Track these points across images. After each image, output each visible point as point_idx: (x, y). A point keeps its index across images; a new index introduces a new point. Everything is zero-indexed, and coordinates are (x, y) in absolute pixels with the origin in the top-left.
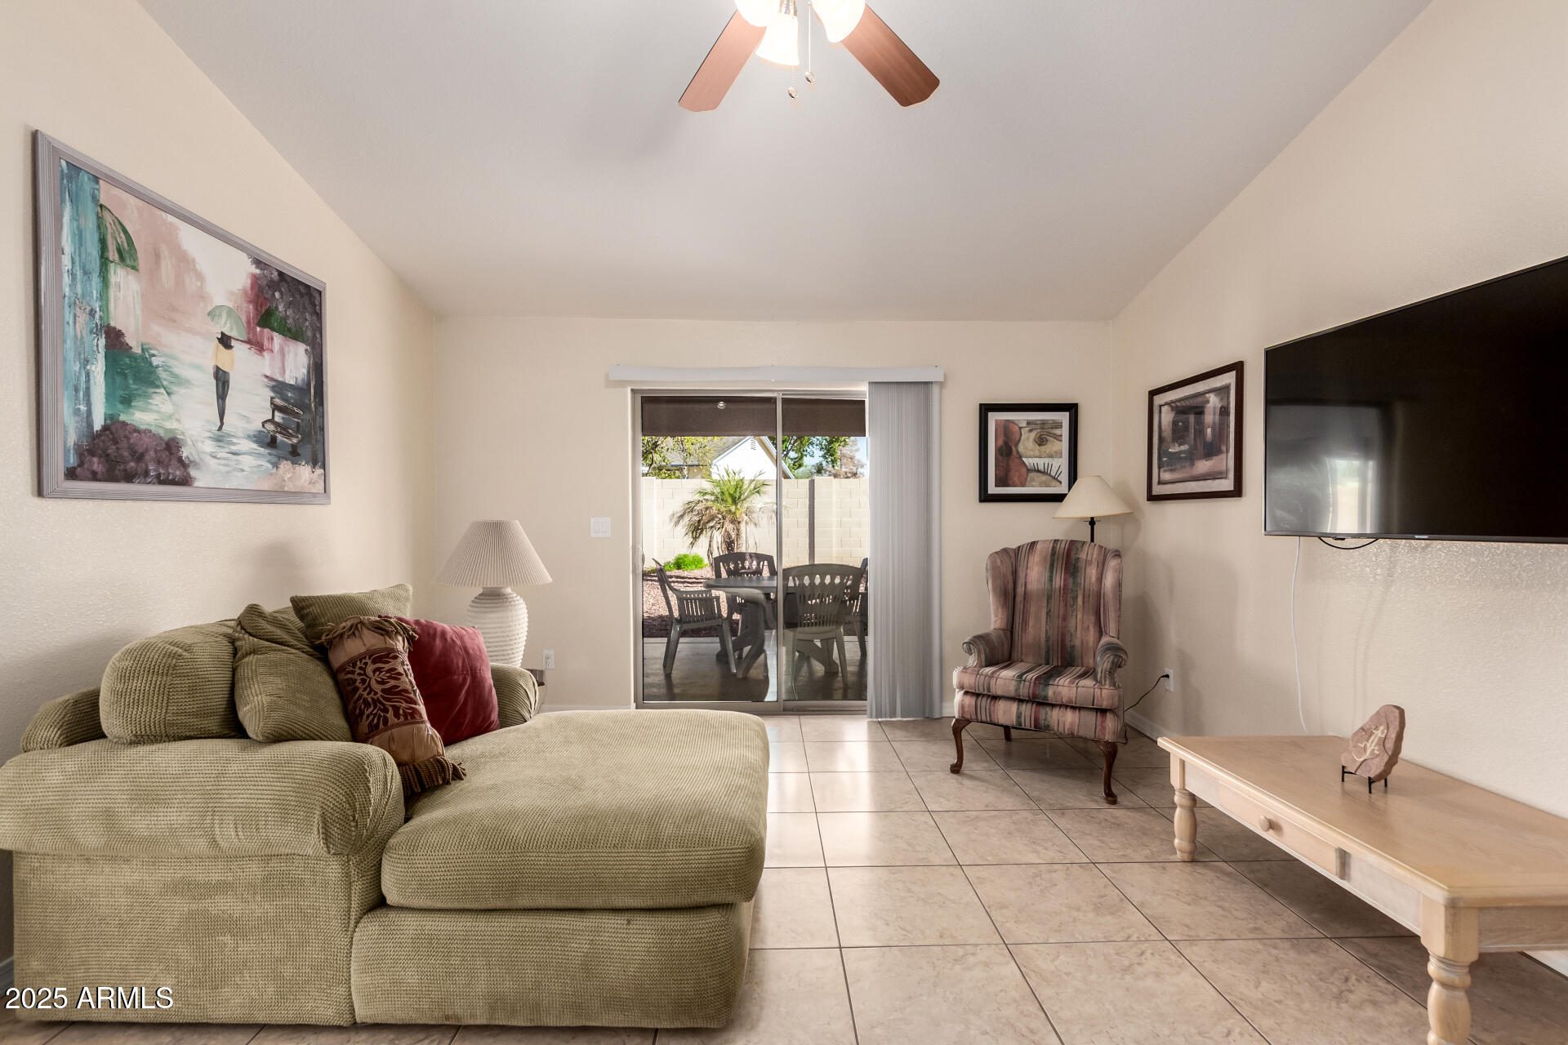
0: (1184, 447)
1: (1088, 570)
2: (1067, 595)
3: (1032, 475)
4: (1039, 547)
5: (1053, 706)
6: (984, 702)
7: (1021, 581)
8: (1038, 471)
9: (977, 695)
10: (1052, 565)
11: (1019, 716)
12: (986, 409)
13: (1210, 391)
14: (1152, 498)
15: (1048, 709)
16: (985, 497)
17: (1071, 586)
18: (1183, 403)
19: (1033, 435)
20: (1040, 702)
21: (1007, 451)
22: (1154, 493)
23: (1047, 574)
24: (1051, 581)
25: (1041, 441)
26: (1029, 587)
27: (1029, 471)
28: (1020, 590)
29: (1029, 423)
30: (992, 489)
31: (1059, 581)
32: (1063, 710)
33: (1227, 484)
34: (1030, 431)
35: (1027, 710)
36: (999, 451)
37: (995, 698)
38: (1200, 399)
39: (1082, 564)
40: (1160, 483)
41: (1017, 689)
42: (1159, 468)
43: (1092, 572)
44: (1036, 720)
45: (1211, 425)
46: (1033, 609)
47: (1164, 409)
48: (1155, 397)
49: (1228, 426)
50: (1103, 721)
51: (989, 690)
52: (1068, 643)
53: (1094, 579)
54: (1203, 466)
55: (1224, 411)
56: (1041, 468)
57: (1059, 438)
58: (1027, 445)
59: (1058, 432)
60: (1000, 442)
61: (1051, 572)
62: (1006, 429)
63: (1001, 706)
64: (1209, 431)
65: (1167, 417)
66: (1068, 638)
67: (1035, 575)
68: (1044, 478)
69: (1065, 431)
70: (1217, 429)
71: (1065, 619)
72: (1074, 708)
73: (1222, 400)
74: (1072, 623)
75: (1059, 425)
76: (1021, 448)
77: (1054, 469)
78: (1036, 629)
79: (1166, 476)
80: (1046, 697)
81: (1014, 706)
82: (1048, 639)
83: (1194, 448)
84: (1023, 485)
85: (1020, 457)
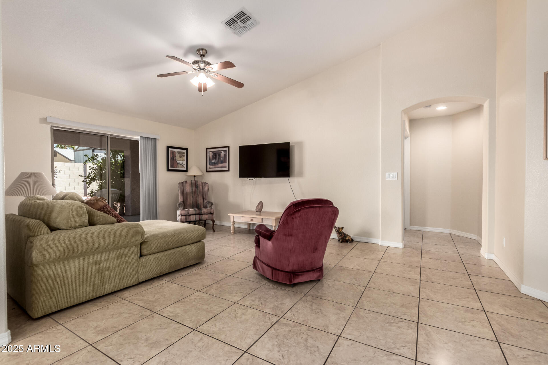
0: (216, 161)
1: (200, 187)
2: (196, 192)
3: (179, 165)
4: (188, 182)
5: (202, 214)
6: (187, 217)
7: (185, 190)
8: (180, 164)
9: (185, 215)
10: (192, 186)
11: (196, 218)
12: (168, 147)
13: (222, 151)
14: (207, 171)
15: (202, 215)
16: (168, 170)
17: (197, 190)
18: (214, 152)
19: (179, 155)
20: (200, 214)
21: (173, 159)
22: (208, 170)
23: (191, 188)
24: (192, 189)
25: (180, 157)
26: (187, 191)
27: (178, 164)
28: (185, 192)
29: (178, 152)
30: (170, 168)
31: (194, 189)
32: (204, 215)
33: (227, 169)
34: (178, 154)
35: (197, 216)
36: (171, 158)
37: (189, 215)
38: (220, 152)
39: (198, 185)
40: (209, 168)
41: (195, 212)
42: (209, 165)
43: (201, 187)
44: (199, 218)
45: (222, 157)
46: (189, 196)
47: (210, 153)
48: (208, 150)
49: (226, 158)
50: (212, 216)
51: (189, 214)
52: (197, 203)
53: (201, 189)
54: (220, 165)
55: (225, 155)
56: (180, 163)
57: (184, 156)
58: (177, 157)
59: (184, 155)
60: (172, 156)
61: (192, 188)
62: (173, 153)
63: (191, 216)
64: (222, 158)
65: (211, 155)
66: (197, 202)
67: (188, 188)
68: (181, 166)
69: (185, 155)
70: (224, 158)
71: (196, 198)
72: (206, 214)
73: (225, 153)
74: (198, 199)
75: (184, 153)
76: (176, 158)
77: (183, 164)
78: (190, 200)
79: (211, 167)
80: (201, 213)
81: (194, 216)
82: (193, 203)
83: (218, 161)
84: (177, 167)
85: (176, 160)
